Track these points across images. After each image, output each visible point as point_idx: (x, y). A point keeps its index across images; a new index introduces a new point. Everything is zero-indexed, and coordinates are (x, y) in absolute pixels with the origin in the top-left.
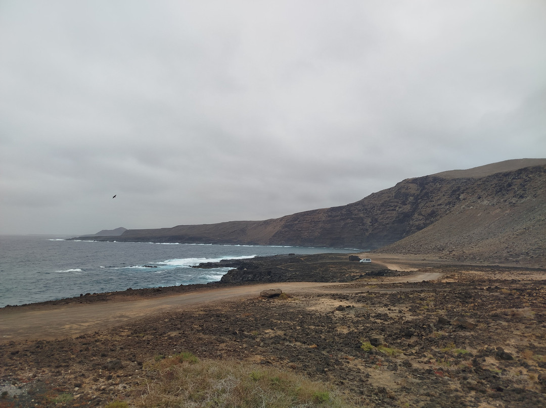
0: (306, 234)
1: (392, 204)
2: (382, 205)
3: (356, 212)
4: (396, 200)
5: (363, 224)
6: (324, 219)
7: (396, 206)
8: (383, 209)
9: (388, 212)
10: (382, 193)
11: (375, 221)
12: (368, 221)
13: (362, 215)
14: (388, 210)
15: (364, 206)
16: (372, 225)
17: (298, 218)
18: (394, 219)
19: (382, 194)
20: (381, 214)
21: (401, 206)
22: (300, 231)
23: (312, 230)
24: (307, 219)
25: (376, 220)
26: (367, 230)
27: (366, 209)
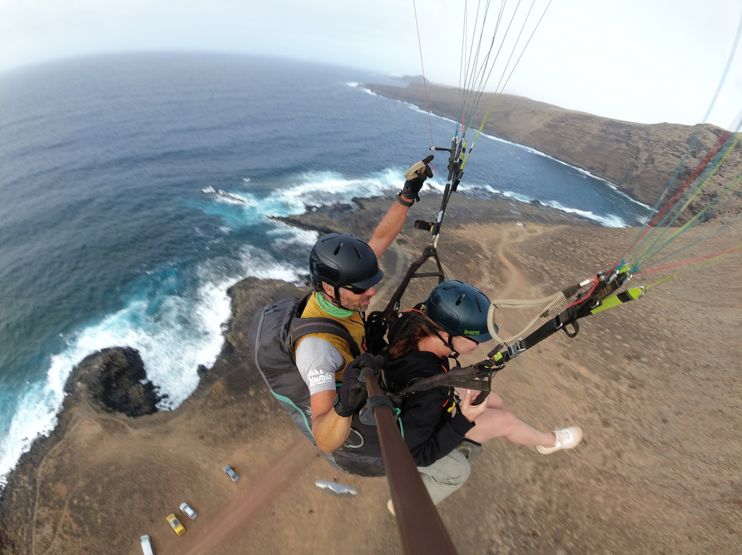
0: (568, 143)
1: (680, 149)
2: (669, 144)
3: (636, 138)
4: (686, 145)
5: (637, 159)
6: (595, 132)
7: (683, 154)
8: (667, 149)
9: (671, 156)
10: (676, 127)
11: (651, 160)
12: (644, 156)
13: (640, 145)
14: (673, 154)
15: (648, 134)
16: (645, 164)
17: (567, 120)
18: (673, 170)
19: (676, 129)
20: (661, 155)
21: (689, 156)
22: (562, 137)
23: (575, 141)
24: (577, 125)
25: (653, 160)
26: (637, 167)
27: (649, 140)
